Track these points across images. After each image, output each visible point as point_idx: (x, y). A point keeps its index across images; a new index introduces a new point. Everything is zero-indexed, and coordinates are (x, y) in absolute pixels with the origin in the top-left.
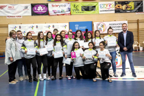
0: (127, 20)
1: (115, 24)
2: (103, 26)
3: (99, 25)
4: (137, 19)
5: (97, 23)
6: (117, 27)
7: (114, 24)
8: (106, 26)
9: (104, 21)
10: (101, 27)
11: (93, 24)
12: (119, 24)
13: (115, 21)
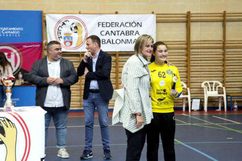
0: (153, 13)
1: (117, 24)
2: (76, 27)
3: (64, 24)
4: (185, 12)
5: (59, 17)
6: (123, 33)
7: (111, 25)
8: (86, 29)
9: (80, 13)
10: (70, 31)
11: (45, 22)
12: (128, 25)
13: (116, 13)
